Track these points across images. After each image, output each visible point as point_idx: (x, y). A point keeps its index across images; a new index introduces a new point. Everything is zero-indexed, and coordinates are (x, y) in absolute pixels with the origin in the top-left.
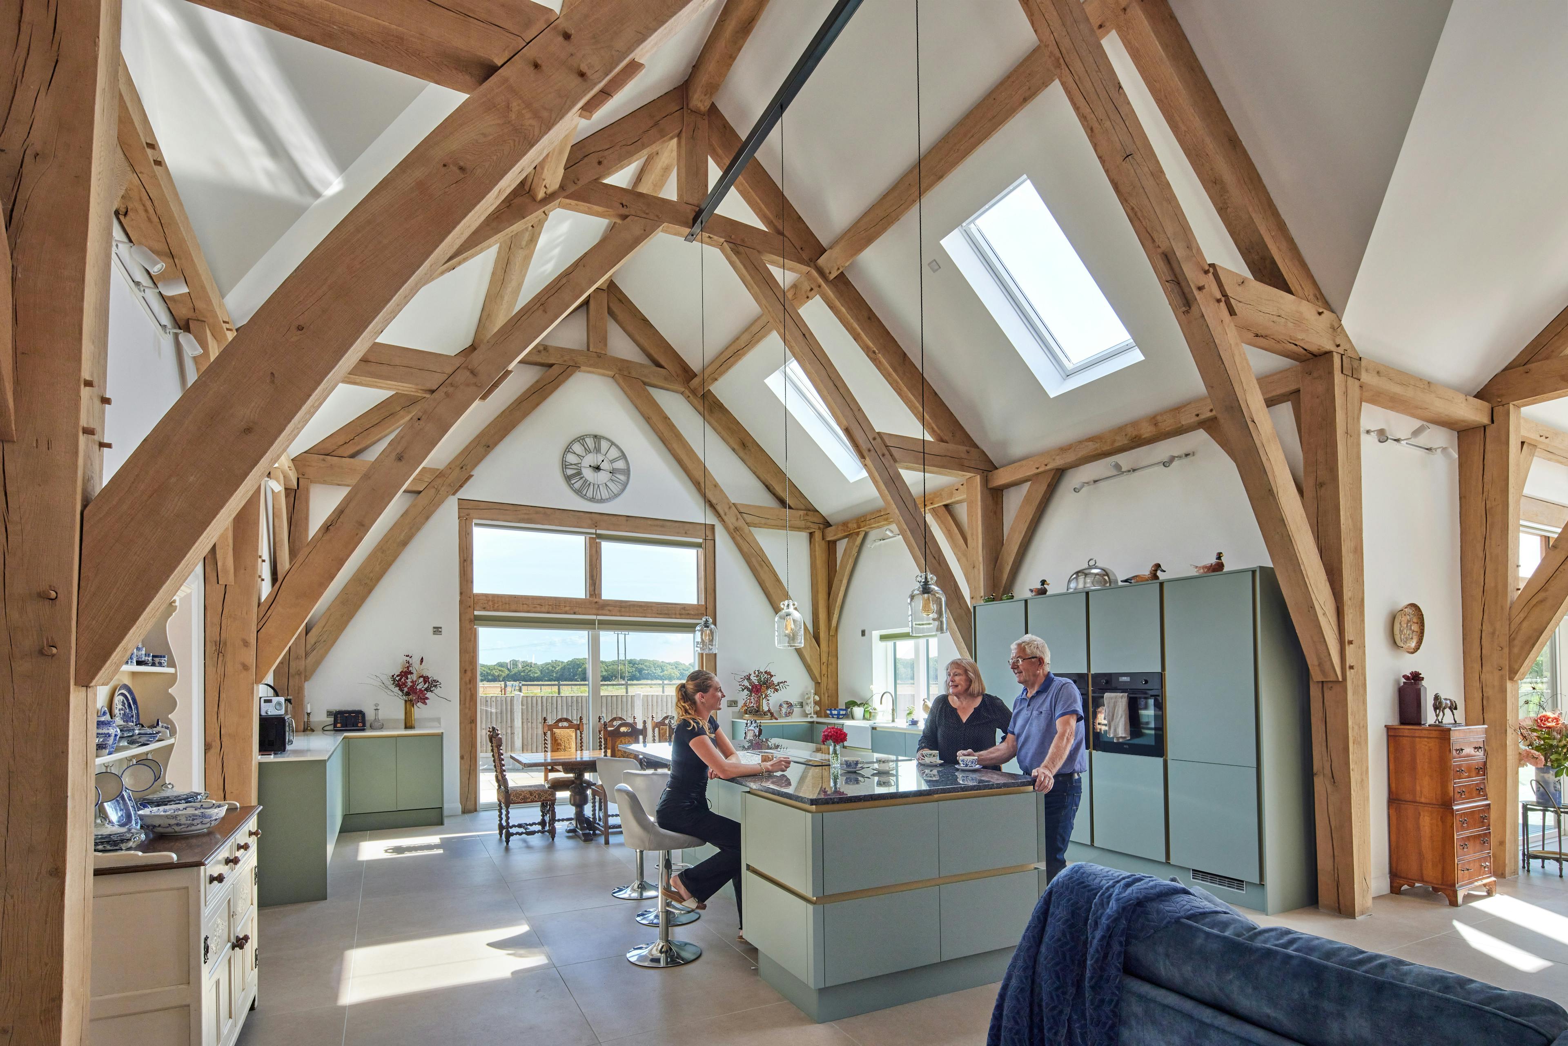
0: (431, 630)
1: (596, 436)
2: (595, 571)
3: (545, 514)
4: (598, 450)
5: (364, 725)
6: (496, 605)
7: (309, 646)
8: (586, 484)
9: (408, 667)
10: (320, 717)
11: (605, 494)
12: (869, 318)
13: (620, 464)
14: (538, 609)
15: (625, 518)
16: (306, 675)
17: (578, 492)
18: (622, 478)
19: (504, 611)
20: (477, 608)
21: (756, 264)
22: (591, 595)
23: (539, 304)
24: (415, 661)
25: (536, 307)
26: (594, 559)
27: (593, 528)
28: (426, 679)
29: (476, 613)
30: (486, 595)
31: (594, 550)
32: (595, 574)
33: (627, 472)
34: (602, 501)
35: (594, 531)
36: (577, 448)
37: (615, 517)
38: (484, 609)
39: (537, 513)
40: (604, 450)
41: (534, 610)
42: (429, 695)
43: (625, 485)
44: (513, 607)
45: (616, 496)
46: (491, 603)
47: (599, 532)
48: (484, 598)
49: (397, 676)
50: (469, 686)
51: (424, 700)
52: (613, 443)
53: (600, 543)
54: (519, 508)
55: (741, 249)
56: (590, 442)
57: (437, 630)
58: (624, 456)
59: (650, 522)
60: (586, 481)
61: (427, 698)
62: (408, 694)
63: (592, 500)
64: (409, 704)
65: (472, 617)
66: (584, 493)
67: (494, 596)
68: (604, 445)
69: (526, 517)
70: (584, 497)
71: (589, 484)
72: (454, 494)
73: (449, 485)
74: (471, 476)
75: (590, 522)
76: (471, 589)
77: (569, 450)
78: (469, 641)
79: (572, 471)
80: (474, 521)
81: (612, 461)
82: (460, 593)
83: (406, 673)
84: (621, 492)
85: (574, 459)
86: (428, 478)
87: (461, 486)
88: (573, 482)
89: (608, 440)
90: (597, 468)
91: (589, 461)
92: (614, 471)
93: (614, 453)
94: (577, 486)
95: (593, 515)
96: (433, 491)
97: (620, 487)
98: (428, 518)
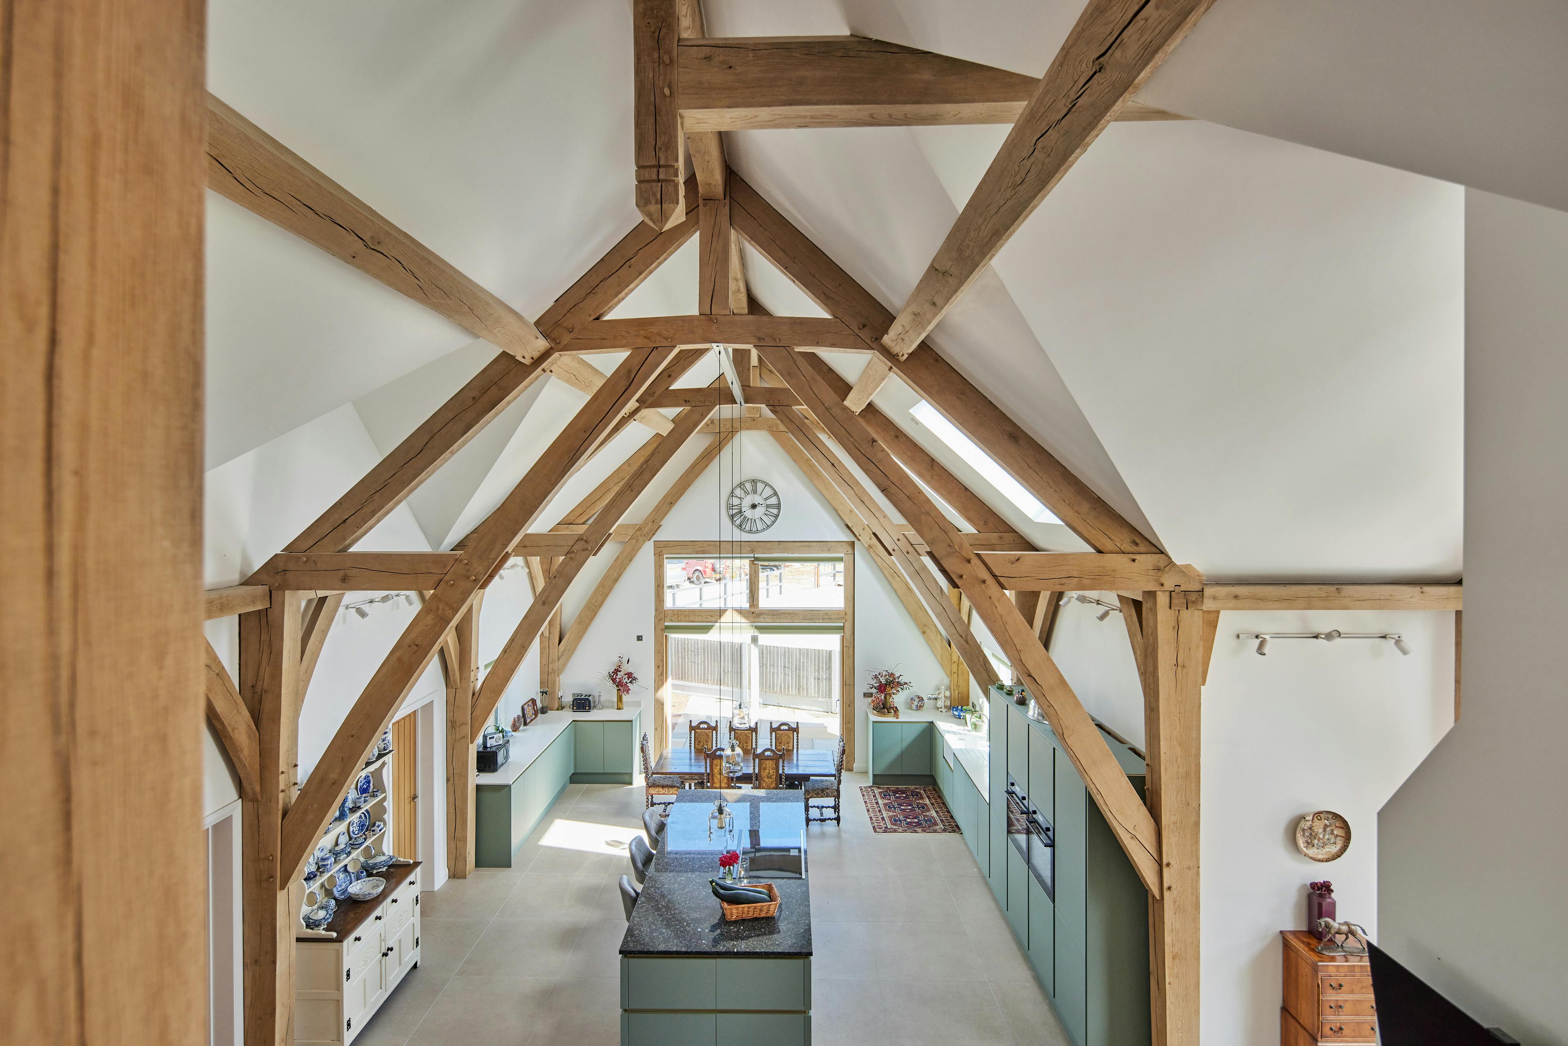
0: (635, 639)
1: (754, 480)
3: (715, 545)
4: (755, 492)
5: (589, 708)
6: (680, 617)
7: (560, 653)
8: (746, 520)
9: (617, 668)
10: (568, 699)
11: (760, 526)
13: (773, 501)
14: (710, 619)
15: (777, 543)
16: (559, 672)
17: (740, 527)
18: (775, 511)
19: (686, 621)
20: (666, 620)
22: (751, 606)
24: (625, 660)
26: (753, 577)
27: (752, 553)
28: (629, 676)
29: (666, 624)
30: (673, 610)
31: (753, 570)
32: (754, 588)
33: (778, 506)
34: (758, 532)
35: (752, 555)
36: (738, 492)
37: (770, 543)
38: (672, 620)
39: (709, 545)
40: (759, 490)
41: (707, 620)
42: (632, 685)
43: (777, 516)
44: (692, 619)
45: (770, 526)
46: (676, 616)
47: (756, 556)
48: (672, 612)
49: (610, 674)
50: (661, 678)
51: (629, 689)
52: (767, 484)
53: (758, 565)
54: (696, 543)
56: (748, 486)
57: (640, 638)
58: (775, 494)
59: (797, 544)
60: (745, 517)
61: (631, 688)
62: (618, 685)
63: (750, 531)
64: (619, 692)
65: (664, 627)
66: (744, 527)
67: (679, 610)
68: (760, 486)
69: (701, 549)
70: (744, 530)
71: (748, 519)
72: (649, 540)
73: (645, 535)
74: (660, 526)
75: (749, 549)
76: (663, 607)
77: (732, 494)
78: (662, 644)
79: (735, 511)
80: (665, 556)
81: (766, 499)
82: (656, 610)
83: (617, 671)
84: (774, 522)
85: (736, 501)
86: (631, 532)
87: (654, 534)
88: (735, 519)
89: (763, 482)
90: (754, 506)
91: (747, 501)
92: (768, 506)
93: (768, 492)
94: (738, 522)
95: (752, 543)
96: (634, 540)
97: (773, 519)
98: (631, 560)
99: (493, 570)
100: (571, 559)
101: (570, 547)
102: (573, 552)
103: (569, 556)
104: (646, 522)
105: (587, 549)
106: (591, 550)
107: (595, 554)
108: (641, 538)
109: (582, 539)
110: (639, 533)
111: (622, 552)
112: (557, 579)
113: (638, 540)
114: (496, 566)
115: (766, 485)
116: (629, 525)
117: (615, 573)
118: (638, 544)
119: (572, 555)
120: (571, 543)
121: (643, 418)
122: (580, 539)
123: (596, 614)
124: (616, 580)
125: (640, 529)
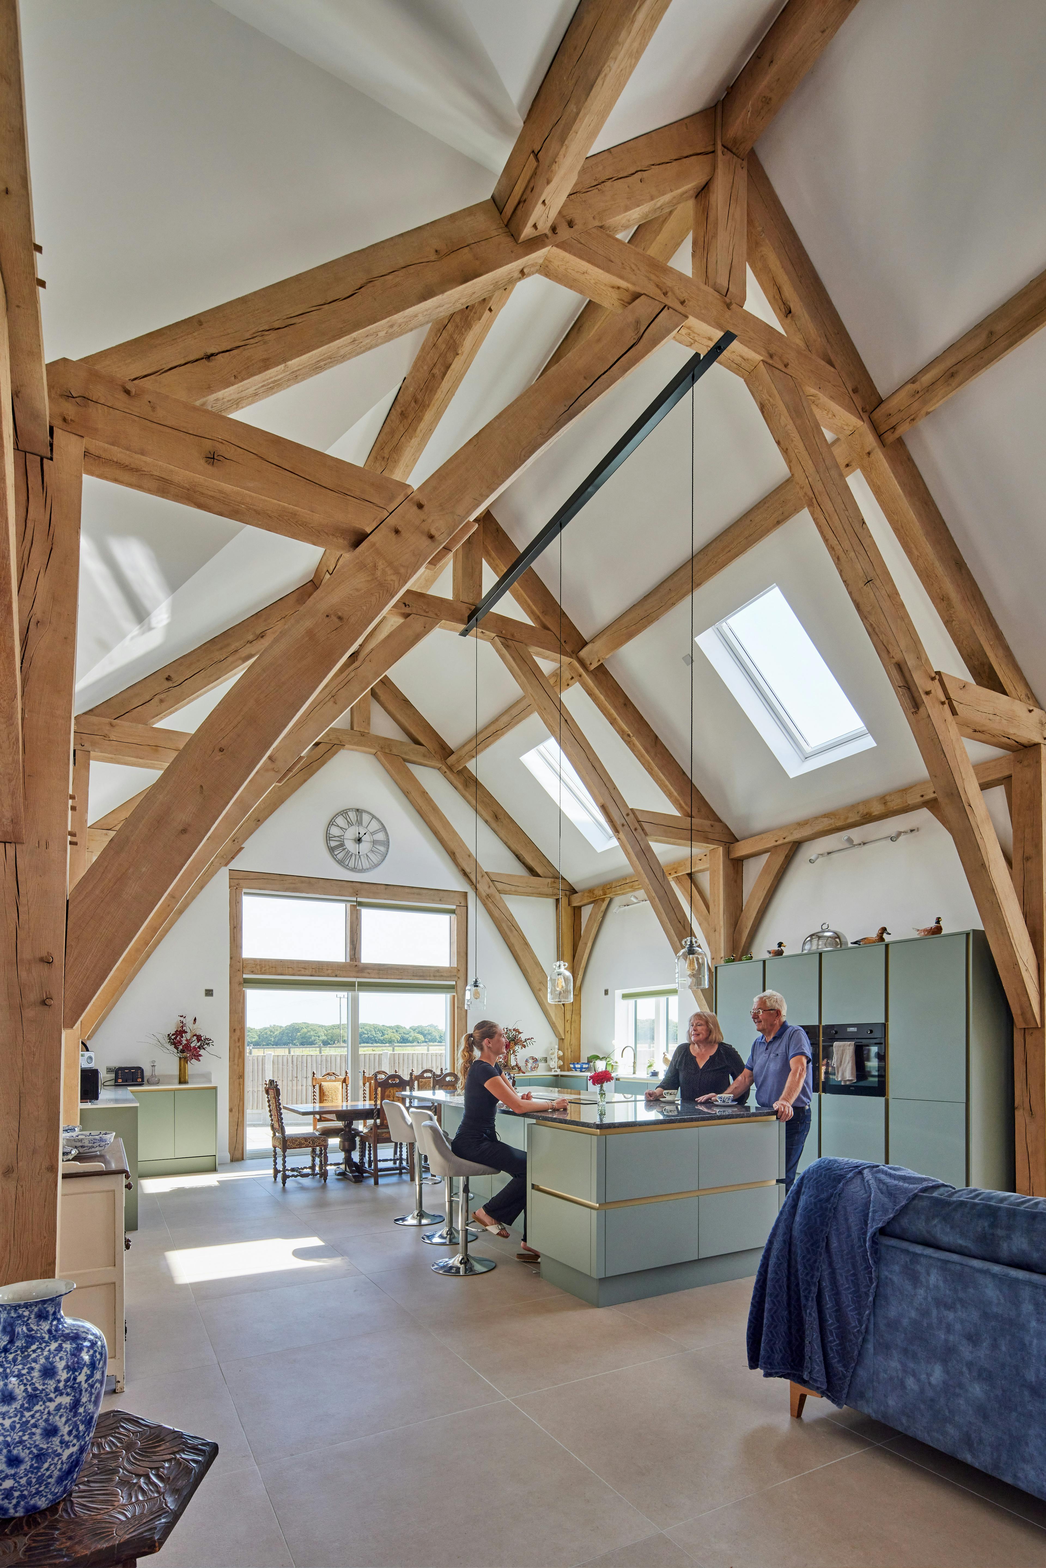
0: (204, 993)
1: (358, 810)
2: (355, 936)
3: (310, 883)
4: (360, 822)
5: (143, 1081)
6: (264, 969)
8: (349, 855)
9: (182, 1027)
11: (366, 864)
12: (625, 705)
13: (380, 836)
14: (304, 972)
15: (383, 887)
17: (341, 862)
18: (382, 849)
19: (270, 974)
20: (246, 971)
21: (523, 656)
22: (351, 959)
23: (330, 696)
24: (189, 1021)
25: (327, 699)
26: (354, 925)
27: (354, 896)
28: (199, 1038)
29: (245, 976)
30: (254, 960)
31: (355, 917)
32: (355, 939)
33: (387, 843)
34: (362, 871)
35: (354, 899)
36: (340, 821)
37: (375, 886)
38: (252, 972)
39: (302, 882)
40: (365, 823)
42: (202, 1052)
43: (384, 856)
44: (280, 971)
45: (377, 865)
46: (258, 967)
47: (359, 900)
48: (253, 962)
49: (173, 1035)
50: (238, 1044)
51: (197, 1057)
52: (374, 817)
53: (360, 910)
54: (286, 877)
55: (510, 642)
56: (352, 815)
57: (209, 993)
58: (383, 828)
59: (407, 890)
60: (348, 852)
61: (200, 1055)
62: (182, 1051)
63: (354, 870)
64: (184, 1061)
65: (241, 980)
66: (347, 863)
67: (261, 960)
68: (366, 818)
69: (293, 886)
70: (346, 867)
71: (351, 855)
72: (224, 868)
73: (222, 857)
74: (240, 850)
75: (351, 890)
76: (240, 953)
77: (332, 822)
78: (238, 1002)
79: (335, 843)
80: (244, 890)
81: (372, 834)
82: (231, 958)
83: (180, 1032)
84: (381, 862)
85: (337, 831)
87: (231, 860)
88: (336, 853)
89: (369, 813)
90: (358, 840)
91: (351, 833)
92: (374, 842)
93: (375, 825)
94: (339, 856)
95: (354, 884)
97: (380, 858)
98: (202, 888)
108: (217, 862)
113: (213, 866)
118: (215, 868)
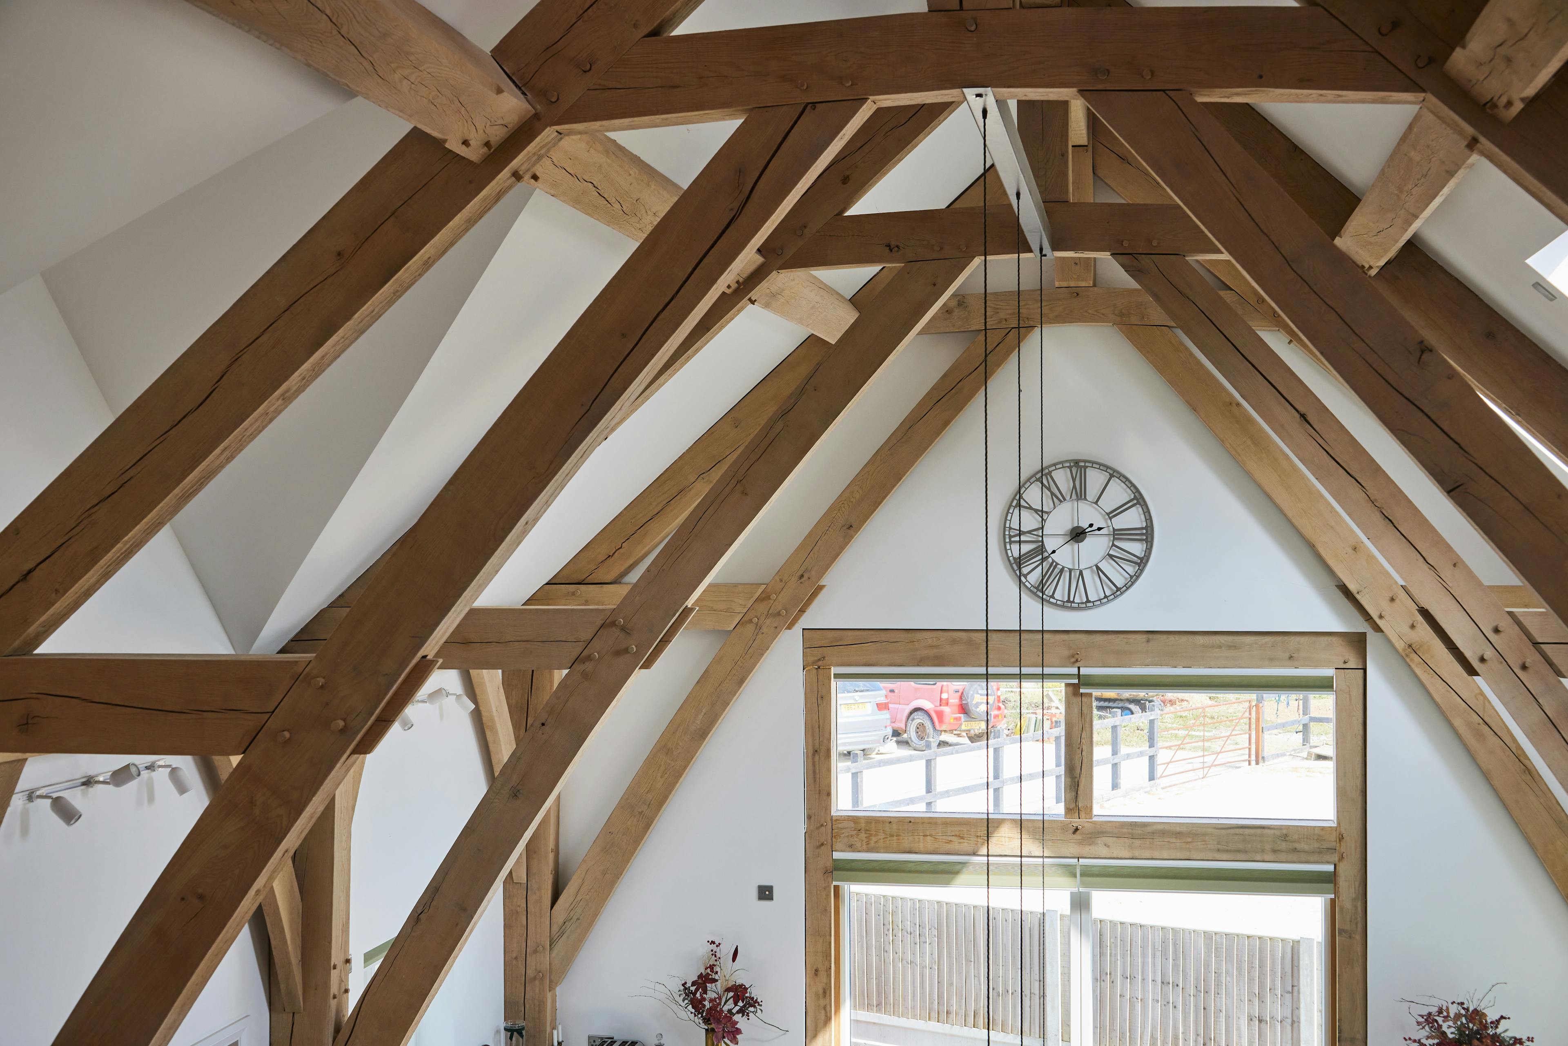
0: (754, 893)
1: (1076, 462)
4: (1080, 494)
6: (874, 839)
7: (556, 925)
8: (1055, 571)
9: (710, 968)
11: (1095, 590)
13: (1132, 519)
14: (956, 845)
15: (1144, 637)
16: (554, 976)
17: (1037, 591)
18: (1137, 548)
19: (889, 849)
20: (837, 846)
22: (1069, 813)
24: (723, 957)
27: (1073, 665)
28: (739, 992)
29: (837, 855)
30: (857, 819)
31: (1076, 711)
32: (1078, 762)
33: (1146, 534)
34: (1089, 604)
35: (1074, 671)
36: (1033, 495)
37: (1121, 637)
38: (852, 847)
40: (1092, 492)
41: (947, 846)
42: (743, 1023)
43: (1142, 563)
44: (906, 842)
45: (1121, 590)
46: (863, 835)
47: (1084, 671)
48: (852, 824)
49: (690, 986)
50: (822, 1004)
51: (734, 1033)
52: (1114, 474)
53: (1090, 696)
54: (918, 635)
56: (1062, 479)
57: (765, 893)
58: (1138, 500)
59: (1202, 640)
60: (1054, 565)
61: (741, 1030)
63: (1068, 605)
64: (712, 1039)
65: (829, 864)
66: (1049, 592)
67: (873, 819)
68: (1095, 479)
70: (1050, 600)
71: (1062, 571)
72: (789, 627)
73: (779, 614)
74: (820, 588)
75: (1065, 652)
76: (827, 808)
77: (1017, 501)
78: (826, 911)
79: (1026, 548)
80: (834, 670)
81: (1111, 515)
82: (809, 817)
83: (704, 981)
84: (1134, 579)
85: (1030, 521)
86: (741, 605)
87: (802, 611)
88: (1025, 570)
89: (1103, 467)
90: (1078, 535)
91: (1060, 521)
92: (1118, 534)
93: (1117, 494)
94: (1034, 578)
95: (1072, 636)
96: (751, 628)
97: (1131, 569)
98: (741, 682)
99: (388, 703)
100: (585, 676)
101: (582, 645)
102: (589, 658)
103: (579, 667)
104: (781, 577)
105: (626, 651)
106: (639, 655)
107: (647, 665)
108: (768, 621)
109: (613, 624)
110: (762, 608)
111: (717, 660)
112: (547, 728)
113: (759, 627)
114: (396, 693)
115: (1112, 476)
116: (736, 585)
117: (700, 717)
118: (760, 636)
119: (589, 666)
120: (586, 635)
121: (774, 296)
122: (609, 623)
123: (647, 826)
124: (702, 735)
125: (764, 598)
